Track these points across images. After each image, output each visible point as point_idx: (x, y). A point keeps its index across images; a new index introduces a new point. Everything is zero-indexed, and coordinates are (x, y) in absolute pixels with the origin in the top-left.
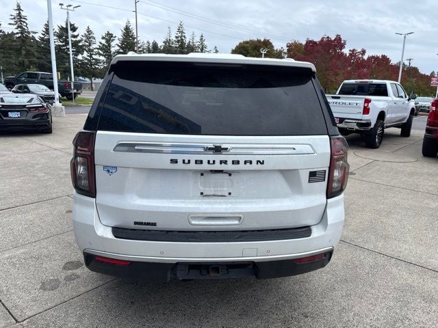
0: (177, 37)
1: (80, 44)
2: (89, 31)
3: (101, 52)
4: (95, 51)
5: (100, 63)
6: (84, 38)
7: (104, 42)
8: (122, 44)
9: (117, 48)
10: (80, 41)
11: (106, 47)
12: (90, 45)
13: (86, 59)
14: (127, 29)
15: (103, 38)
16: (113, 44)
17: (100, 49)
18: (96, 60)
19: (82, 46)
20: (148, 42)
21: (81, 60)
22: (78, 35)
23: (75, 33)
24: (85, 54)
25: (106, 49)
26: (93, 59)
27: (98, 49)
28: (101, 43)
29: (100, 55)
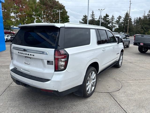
0: (148, 15)
1: (109, 21)
2: (113, 16)
3: (116, 23)
4: (114, 23)
5: (115, 27)
6: (111, 19)
7: (117, 19)
8: (124, 20)
9: (122, 21)
10: (109, 20)
11: (118, 21)
12: (112, 21)
13: (111, 26)
14: (127, 14)
15: (118, 18)
16: (121, 20)
17: (116, 22)
18: (114, 26)
19: (110, 22)
20: (137, 18)
21: (109, 26)
22: (109, 18)
23: (108, 18)
24: (111, 24)
25: (118, 22)
26: (113, 26)
27: (115, 22)
28: (116, 20)
29: (116, 24)
